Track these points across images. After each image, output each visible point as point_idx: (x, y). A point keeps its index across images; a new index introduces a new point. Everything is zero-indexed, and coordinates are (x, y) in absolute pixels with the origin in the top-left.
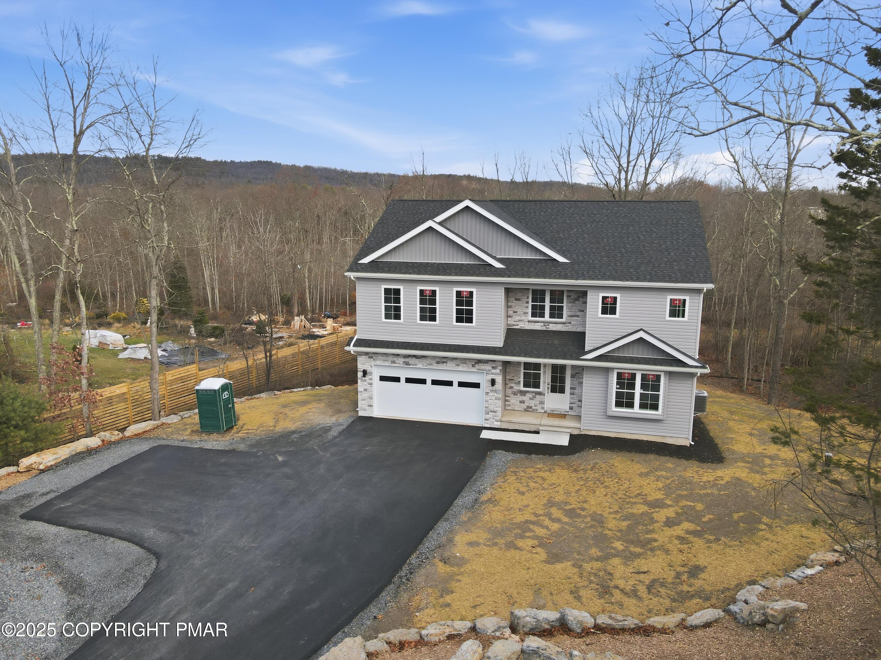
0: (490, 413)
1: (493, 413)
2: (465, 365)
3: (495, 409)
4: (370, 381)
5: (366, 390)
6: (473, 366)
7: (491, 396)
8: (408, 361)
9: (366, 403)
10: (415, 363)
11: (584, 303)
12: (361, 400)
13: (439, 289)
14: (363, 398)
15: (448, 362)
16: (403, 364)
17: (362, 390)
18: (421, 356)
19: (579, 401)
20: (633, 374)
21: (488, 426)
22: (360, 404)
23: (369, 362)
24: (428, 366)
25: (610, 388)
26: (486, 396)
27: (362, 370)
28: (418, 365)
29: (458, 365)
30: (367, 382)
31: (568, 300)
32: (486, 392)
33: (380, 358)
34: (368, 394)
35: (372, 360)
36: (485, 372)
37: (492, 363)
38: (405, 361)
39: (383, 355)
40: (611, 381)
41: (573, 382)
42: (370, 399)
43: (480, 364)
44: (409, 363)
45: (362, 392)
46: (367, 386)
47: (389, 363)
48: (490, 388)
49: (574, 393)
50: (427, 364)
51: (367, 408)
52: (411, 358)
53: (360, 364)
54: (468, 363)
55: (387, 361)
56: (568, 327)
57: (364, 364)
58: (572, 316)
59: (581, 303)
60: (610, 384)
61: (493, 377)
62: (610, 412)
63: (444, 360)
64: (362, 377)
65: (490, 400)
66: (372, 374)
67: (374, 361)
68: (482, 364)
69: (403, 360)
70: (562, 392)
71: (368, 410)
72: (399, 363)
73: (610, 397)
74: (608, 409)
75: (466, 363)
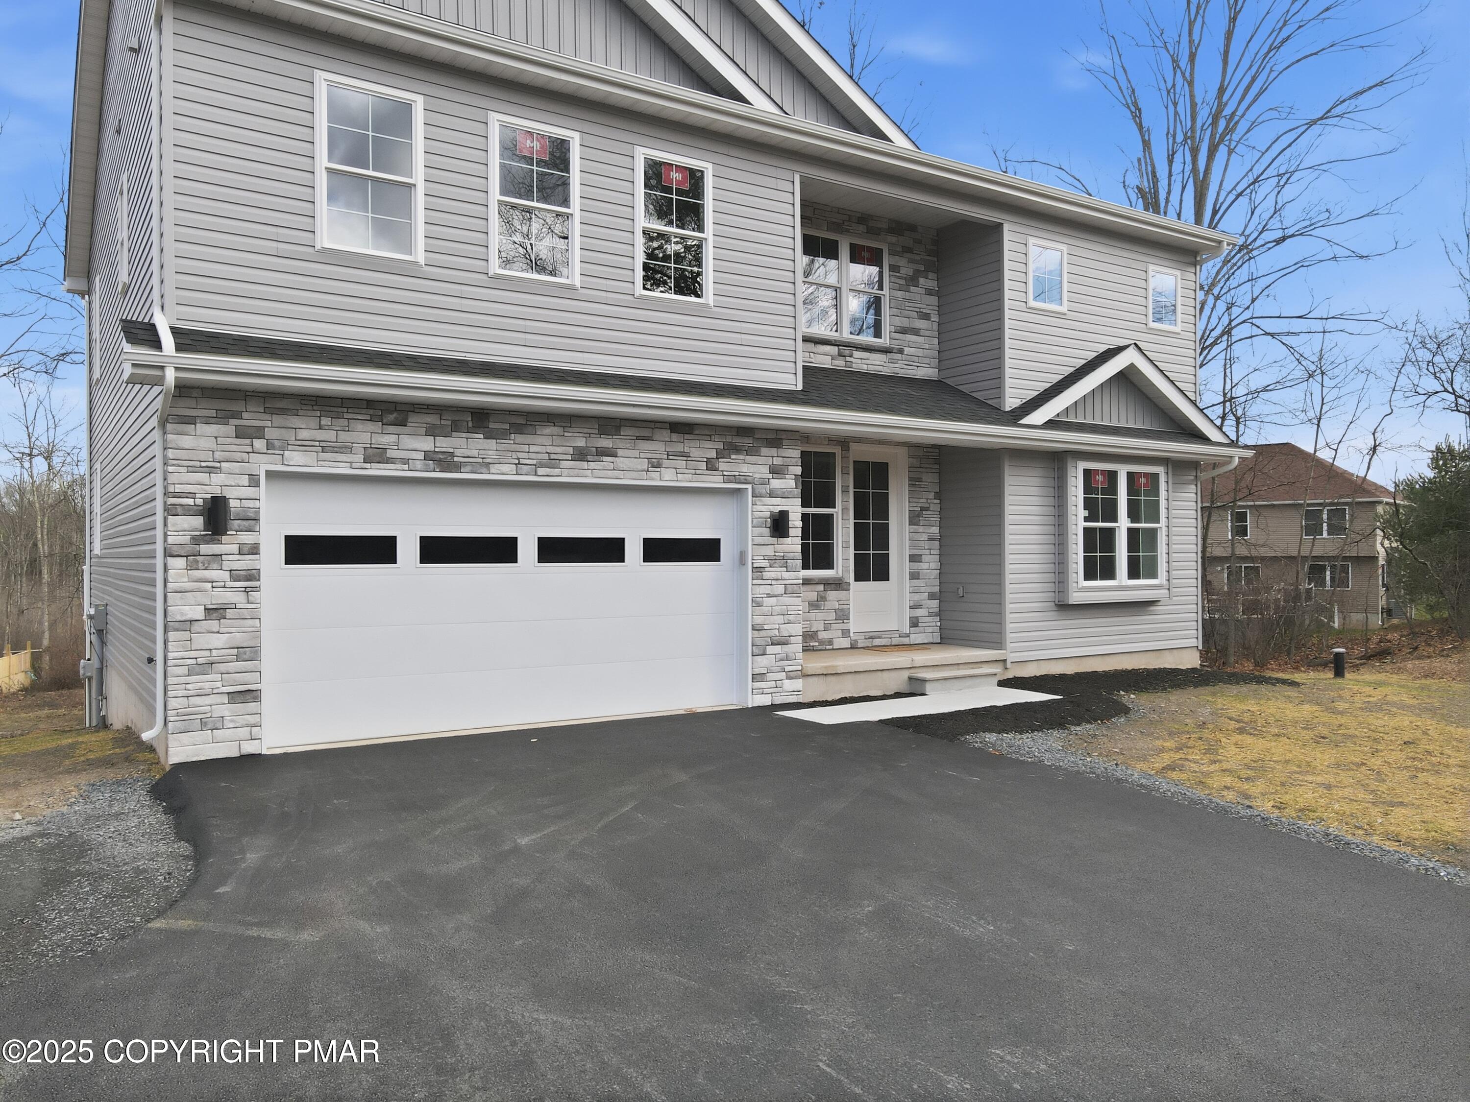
0: (770, 649)
1: (777, 649)
2: (681, 463)
3: (787, 629)
4: (245, 563)
5: (215, 612)
6: (711, 466)
7: (770, 582)
8: (452, 450)
9: (219, 684)
10: (481, 460)
11: (929, 292)
12: (184, 670)
13: (582, 139)
14: (200, 661)
15: (620, 452)
16: (427, 465)
17: (198, 613)
18: (507, 426)
19: (932, 596)
20: (1112, 476)
21: (764, 700)
22: (181, 693)
23: (238, 456)
24: (541, 471)
25: (1071, 519)
26: (755, 582)
27: (200, 502)
28: (494, 468)
29: (656, 465)
30: (226, 565)
31: (893, 280)
32: (755, 565)
33: (304, 434)
34: (233, 630)
35: (259, 444)
36: (749, 487)
37: (773, 452)
38: (437, 450)
39: (322, 423)
40: (1071, 500)
41: (916, 536)
42: (246, 657)
43: (733, 457)
44: (456, 459)
45: (196, 627)
46: (224, 587)
47: (351, 463)
48: (769, 551)
49: (918, 573)
50: (534, 462)
51: (226, 713)
52: (464, 435)
53: (184, 470)
54: (695, 453)
55: (346, 449)
56: (896, 365)
57: (211, 470)
58: (903, 331)
59: (923, 291)
60: (1071, 509)
61: (777, 505)
62: (1075, 594)
63: (605, 442)
64: (196, 540)
65: (769, 596)
66: (256, 520)
67: (269, 452)
68: (742, 457)
69: (427, 444)
70: (882, 574)
71: (232, 721)
72: (405, 461)
73: (1072, 548)
74: (1072, 586)
75: (685, 455)
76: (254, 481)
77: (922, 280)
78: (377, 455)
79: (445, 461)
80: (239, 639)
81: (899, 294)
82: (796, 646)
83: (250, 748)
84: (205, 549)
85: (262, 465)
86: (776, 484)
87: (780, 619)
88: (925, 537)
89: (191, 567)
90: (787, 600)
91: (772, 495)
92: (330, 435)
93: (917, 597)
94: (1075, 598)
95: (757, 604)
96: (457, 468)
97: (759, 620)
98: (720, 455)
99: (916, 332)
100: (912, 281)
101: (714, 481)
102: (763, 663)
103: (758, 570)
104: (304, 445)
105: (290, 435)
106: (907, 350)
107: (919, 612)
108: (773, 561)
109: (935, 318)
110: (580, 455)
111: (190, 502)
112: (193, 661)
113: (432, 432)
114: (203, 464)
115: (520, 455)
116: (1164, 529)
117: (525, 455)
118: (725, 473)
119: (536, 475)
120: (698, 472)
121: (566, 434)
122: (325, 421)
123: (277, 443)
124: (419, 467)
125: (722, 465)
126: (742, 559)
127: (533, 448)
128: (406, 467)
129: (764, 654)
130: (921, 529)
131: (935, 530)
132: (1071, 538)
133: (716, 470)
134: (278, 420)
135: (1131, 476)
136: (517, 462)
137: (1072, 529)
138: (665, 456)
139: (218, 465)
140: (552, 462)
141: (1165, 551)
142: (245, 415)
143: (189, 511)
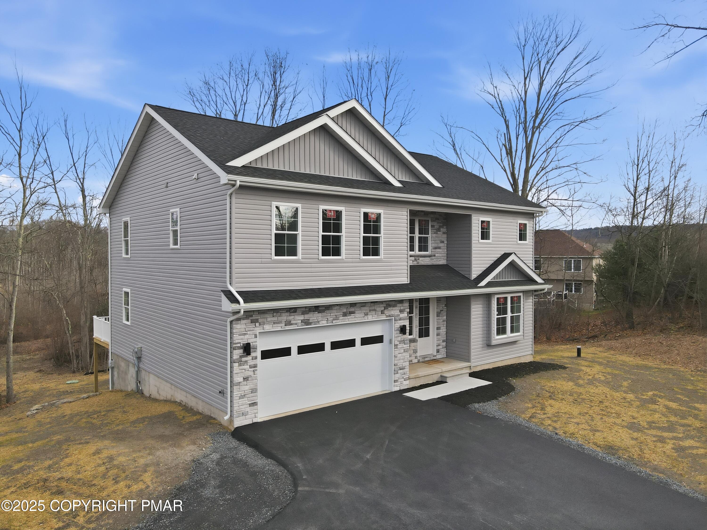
1: (401, 371)
3: (404, 364)
4: (253, 362)
6: (382, 312)
7: (399, 349)
8: (309, 318)
9: (247, 401)
10: (317, 320)
11: (444, 233)
12: (238, 398)
13: (345, 209)
14: (242, 394)
15: (356, 312)
16: (302, 324)
17: (241, 380)
18: (324, 308)
19: (443, 341)
20: (506, 298)
21: (397, 389)
22: (237, 405)
23: (252, 329)
24: (334, 322)
25: (493, 315)
26: (395, 349)
27: (242, 345)
28: (321, 323)
29: (366, 314)
30: (249, 364)
31: (432, 230)
32: (395, 344)
33: (269, 319)
34: (251, 384)
35: (257, 324)
36: (393, 318)
37: (401, 305)
38: (305, 319)
39: (274, 315)
40: (493, 308)
41: (438, 321)
42: (254, 392)
43: (389, 309)
44: (310, 321)
45: (241, 384)
46: (248, 370)
47: (281, 327)
48: (399, 339)
49: (439, 333)
50: (332, 319)
51: (249, 410)
52: (312, 313)
53: (238, 335)
54: (378, 309)
55: (280, 322)
56: (433, 261)
57: (245, 334)
58: (436, 248)
59: (442, 233)
60: (493, 312)
61: (402, 323)
62: (494, 341)
63: (352, 310)
64: (241, 357)
65: (399, 354)
66: (256, 348)
67: (260, 326)
68: (392, 308)
69: (302, 317)
70: (427, 335)
71: (250, 412)
72: (296, 324)
73: (493, 325)
74: (493, 338)
75: (375, 310)
76: (256, 336)
77: (441, 229)
78: (288, 323)
79: (306, 322)
80: (252, 386)
81: (434, 235)
82: (407, 370)
83: (255, 420)
84: (244, 359)
85: (258, 330)
86: (402, 316)
87: (402, 361)
88: (442, 320)
89: (240, 365)
90: (405, 354)
91: (400, 320)
92: (275, 319)
93: (439, 342)
94: (494, 342)
95: (395, 357)
96: (310, 324)
97: (396, 362)
98: (385, 308)
99: (439, 248)
100: (438, 230)
101: (383, 317)
102: (397, 376)
103: (396, 346)
104: (269, 323)
105: (265, 320)
106: (436, 255)
107: (440, 347)
108: (400, 342)
109: (446, 242)
110: (345, 315)
111: (239, 345)
112: (240, 395)
113: (303, 313)
114: (243, 333)
115: (328, 317)
116: (522, 315)
117: (329, 317)
118: (387, 314)
119: (332, 323)
120: (379, 315)
121: (341, 308)
122: (275, 314)
123: (262, 323)
124: (300, 325)
125: (386, 312)
126: (391, 342)
127: (332, 314)
128: (296, 326)
129: (398, 373)
130: (440, 318)
131: (445, 317)
132: (493, 322)
133: (384, 314)
134: (262, 316)
135: (512, 298)
136: (327, 319)
137: (493, 318)
138: (369, 311)
139: (246, 332)
140: (336, 318)
141: (522, 322)
142: (253, 316)
143: (239, 348)
